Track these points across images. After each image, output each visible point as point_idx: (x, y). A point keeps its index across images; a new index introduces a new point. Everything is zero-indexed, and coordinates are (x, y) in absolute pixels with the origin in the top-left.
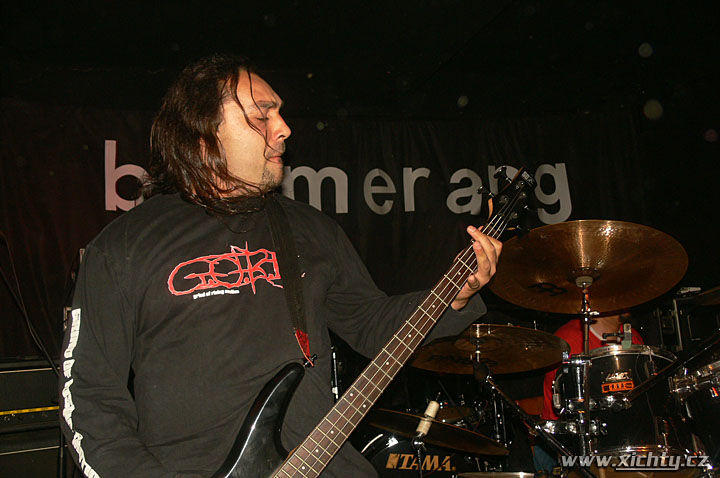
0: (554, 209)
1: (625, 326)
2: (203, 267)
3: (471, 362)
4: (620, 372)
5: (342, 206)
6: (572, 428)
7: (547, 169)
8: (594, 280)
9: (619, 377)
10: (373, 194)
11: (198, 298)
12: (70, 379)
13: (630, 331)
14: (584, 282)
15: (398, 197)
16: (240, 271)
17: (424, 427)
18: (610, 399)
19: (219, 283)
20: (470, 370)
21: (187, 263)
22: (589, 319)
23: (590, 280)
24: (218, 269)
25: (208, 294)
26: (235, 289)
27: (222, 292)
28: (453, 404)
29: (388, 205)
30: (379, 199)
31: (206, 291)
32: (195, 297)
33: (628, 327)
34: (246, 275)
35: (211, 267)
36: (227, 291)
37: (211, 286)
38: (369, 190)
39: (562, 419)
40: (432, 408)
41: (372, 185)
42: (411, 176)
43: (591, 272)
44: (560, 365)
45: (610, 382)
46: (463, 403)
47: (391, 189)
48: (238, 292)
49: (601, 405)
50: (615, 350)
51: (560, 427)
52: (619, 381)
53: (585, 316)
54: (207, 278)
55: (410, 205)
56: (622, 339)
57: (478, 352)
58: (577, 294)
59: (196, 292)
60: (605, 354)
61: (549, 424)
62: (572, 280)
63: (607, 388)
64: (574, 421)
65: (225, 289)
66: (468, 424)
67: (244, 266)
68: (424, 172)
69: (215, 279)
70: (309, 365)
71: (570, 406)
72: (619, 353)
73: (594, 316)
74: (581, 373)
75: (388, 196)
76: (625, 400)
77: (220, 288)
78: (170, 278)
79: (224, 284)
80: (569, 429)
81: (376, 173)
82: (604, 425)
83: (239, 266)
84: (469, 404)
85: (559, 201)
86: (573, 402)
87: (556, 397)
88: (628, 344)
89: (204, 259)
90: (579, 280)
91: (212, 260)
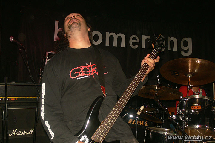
0: (186, 51)
1: (200, 90)
2: (79, 70)
3: (154, 96)
4: (197, 103)
5: (123, 45)
6: (181, 118)
7: (186, 39)
8: (192, 76)
9: (197, 105)
10: (132, 42)
11: (79, 79)
12: (43, 104)
13: (202, 92)
14: (189, 76)
15: (140, 44)
16: (89, 71)
17: (139, 113)
18: (193, 111)
19: (84, 74)
20: (153, 98)
21: (74, 69)
22: (189, 87)
23: (191, 76)
24: (84, 70)
25: (81, 78)
26: (89, 76)
27: (85, 77)
28: (150, 107)
29: (137, 46)
30: (134, 44)
31: (81, 77)
32: (78, 79)
33: (201, 91)
34: (91, 72)
35: (82, 70)
36: (87, 77)
37: (82, 75)
38: (131, 41)
39: (178, 115)
40: (142, 108)
41: (132, 40)
42: (144, 38)
43: (192, 73)
44: (179, 100)
45: (194, 106)
46: (152, 107)
47: (138, 41)
48: (89, 77)
49: (190, 112)
50: (197, 97)
51: (177, 117)
52: (197, 106)
53: (188, 86)
54: (81, 73)
55: (143, 47)
56: (199, 93)
57: (156, 93)
58: (187, 79)
59: (78, 77)
60: (194, 97)
61: (174, 116)
62: (186, 75)
63: (193, 107)
64: (181, 116)
65: (86, 76)
66: (154, 113)
67: (91, 70)
68: (148, 37)
69: (83, 73)
70: (105, 96)
71: (180, 112)
72: (198, 98)
73: (191, 86)
74: (185, 102)
75: (137, 43)
76: (197, 112)
77: (85, 76)
78: (70, 74)
79: (86, 74)
80: (180, 118)
81: (134, 36)
82: (190, 118)
83: (89, 70)
84: (154, 107)
85: (188, 49)
86: (181, 111)
87: (178, 108)
88: (201, 95)
89: (79, 68)
90: (188, 75)
91: (82, 68)
